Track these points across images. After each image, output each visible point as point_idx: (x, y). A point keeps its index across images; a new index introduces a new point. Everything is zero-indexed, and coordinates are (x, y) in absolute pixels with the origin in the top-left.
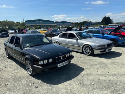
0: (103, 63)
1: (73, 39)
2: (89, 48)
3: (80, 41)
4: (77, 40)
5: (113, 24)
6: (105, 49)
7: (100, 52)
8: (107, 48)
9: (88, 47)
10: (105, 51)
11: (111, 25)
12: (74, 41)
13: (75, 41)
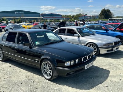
0: (112, 64)
1: (73, 36)
2: (94, 47)
3: (82, 38)
4: (79, 37)
5: (113, 18)
6: (113, 47)
7: (108, 51)
8: (114, 47)
9: (93, 45)
10: (112, 50)
11: (111, 20)
12: (75, 38)
13: (77, 38)
